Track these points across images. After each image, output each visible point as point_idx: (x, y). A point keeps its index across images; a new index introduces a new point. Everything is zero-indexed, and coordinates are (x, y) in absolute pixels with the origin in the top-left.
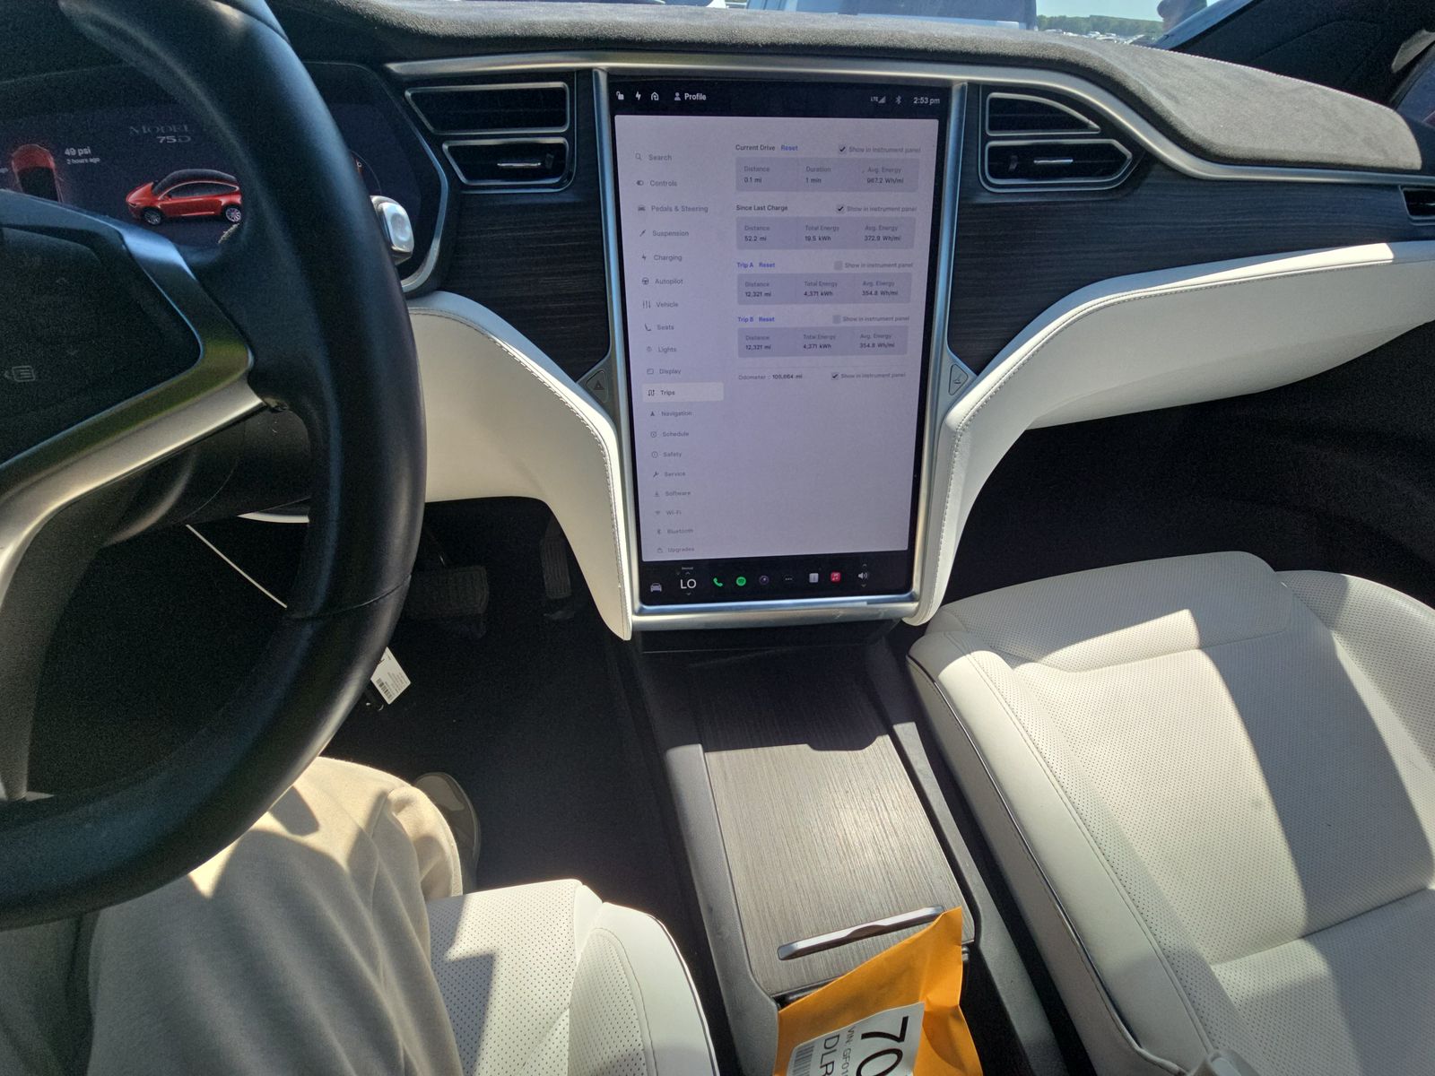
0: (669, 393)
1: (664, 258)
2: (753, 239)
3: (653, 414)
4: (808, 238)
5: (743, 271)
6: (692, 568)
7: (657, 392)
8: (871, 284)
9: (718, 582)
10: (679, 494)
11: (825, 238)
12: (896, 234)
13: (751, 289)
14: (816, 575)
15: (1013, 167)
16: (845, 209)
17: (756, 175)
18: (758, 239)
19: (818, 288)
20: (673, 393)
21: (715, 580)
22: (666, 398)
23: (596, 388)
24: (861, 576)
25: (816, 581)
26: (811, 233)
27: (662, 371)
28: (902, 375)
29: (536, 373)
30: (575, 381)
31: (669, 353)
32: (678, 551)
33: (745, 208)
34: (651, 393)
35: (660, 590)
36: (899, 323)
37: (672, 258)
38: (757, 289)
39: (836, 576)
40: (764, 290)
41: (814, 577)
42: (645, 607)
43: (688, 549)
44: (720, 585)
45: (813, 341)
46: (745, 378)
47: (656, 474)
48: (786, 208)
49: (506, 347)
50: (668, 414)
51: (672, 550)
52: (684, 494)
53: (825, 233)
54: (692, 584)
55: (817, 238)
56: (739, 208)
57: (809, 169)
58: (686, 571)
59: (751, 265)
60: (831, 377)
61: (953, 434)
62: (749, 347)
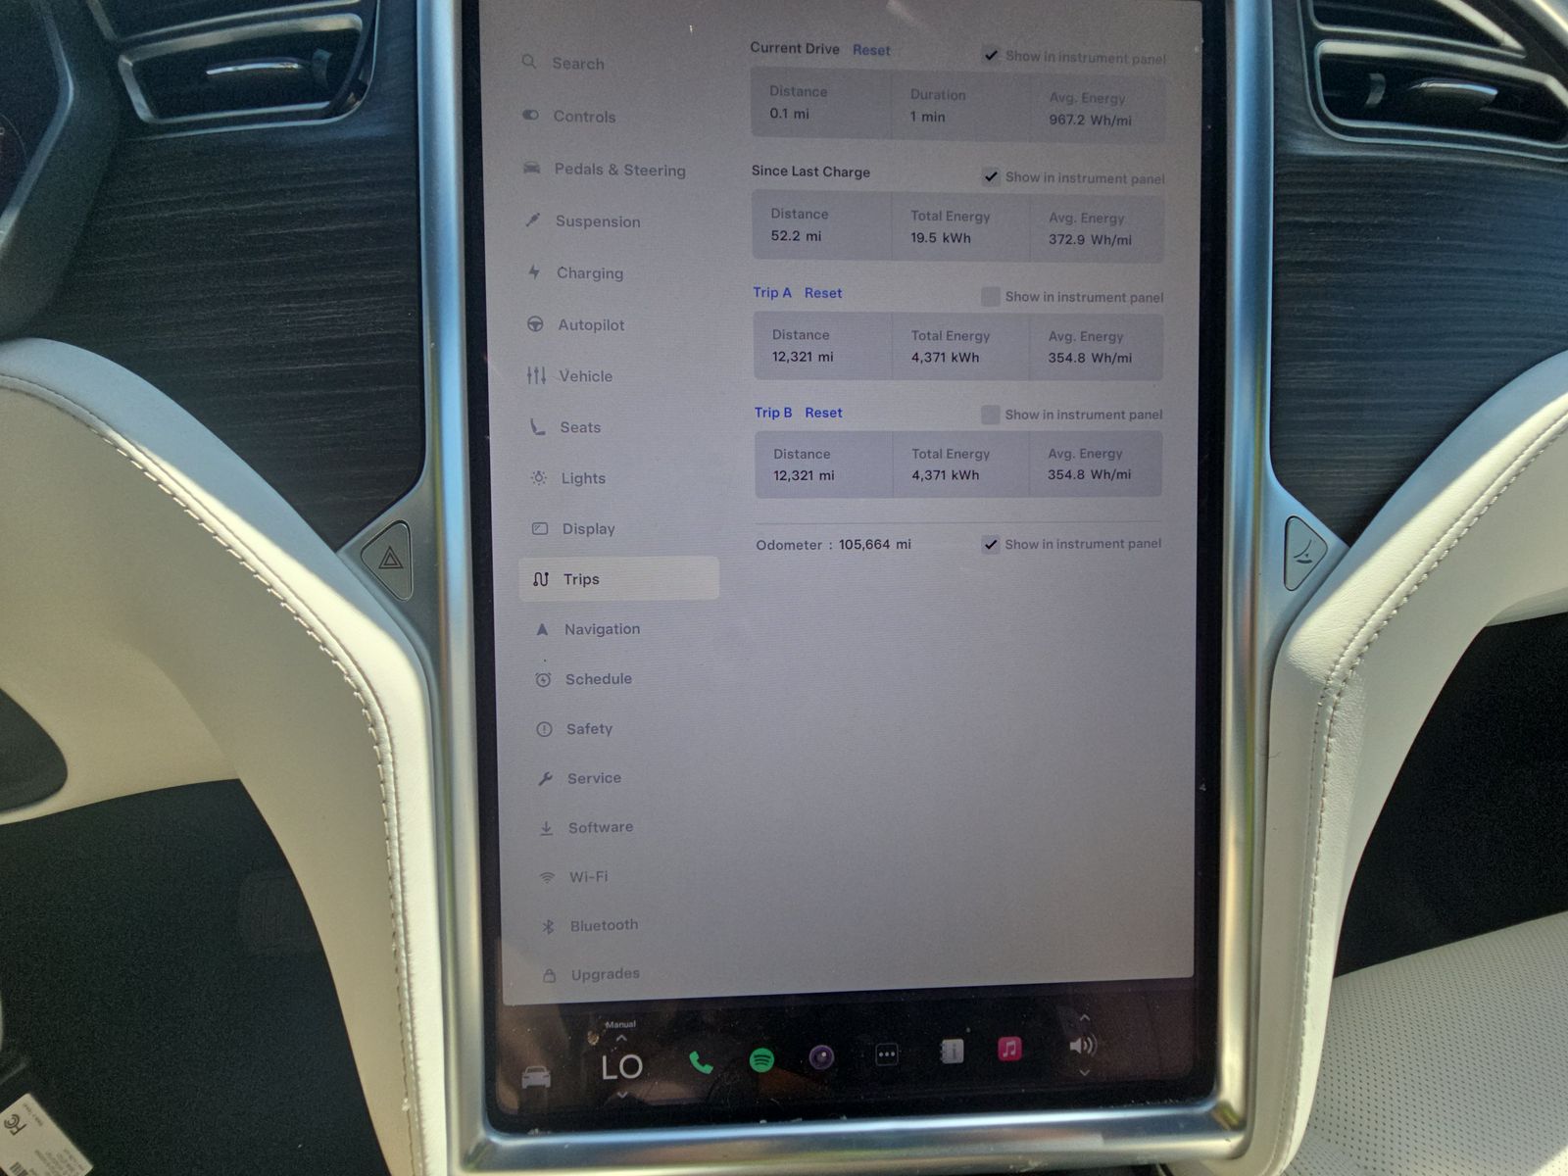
0: (585, 581)
1: (583, 275)
2: (791, 236)
3: (542, 630)
4: (919, 238)
5: (766, 305)
6: (632, 1025)
7: (557, 579)
8: (1069, 339)
9: (702, 1061)
10: (605, 828)
11: (956, 238)
12: (1122, 231)
13: (787, 346)
14: (959, 1043)
15: (1375, 98)
16: (1002, 176)
17: (795, 103)
18: (803, 237)
19: (944, 346)
20: (596, 580)
21: (694, 1057)
22: (579, 592)
23: (384, 565)
24: (1076, 1046)
25: (960, 1059)
26: (926, 227)
27: (569, 529)
28: (1153, 544)
29: (212, 524)
30: (335, 549)
31: (586, 486)
32: (597, 977)
33: (773, 172)
34: (541, 579)
35: (547, 1082)
36: (1138, 425)
37: (599, 276)
38: (801, 346)
39: (1010, 1047)
40: (816, 347)
41: (953, 1050)
42: (497, 1139)
43: (622, 974)
44: (707, 1069)
45: (934, 464)
46: (773, 546)
47: (547, 778)
48: (867, 173)
49: (142, 458)
50: (581, 631)
51: (583, 976)
52: (616, 828)
53: (958, 227)
54: (631, 1066)
55: (940, 238)
56: (757, 171)
57: (916, 94)
58: (615, 1032)
59: (787, 292)
60: (979, 546)
61: (1315, 692)
62: (781, 476)
